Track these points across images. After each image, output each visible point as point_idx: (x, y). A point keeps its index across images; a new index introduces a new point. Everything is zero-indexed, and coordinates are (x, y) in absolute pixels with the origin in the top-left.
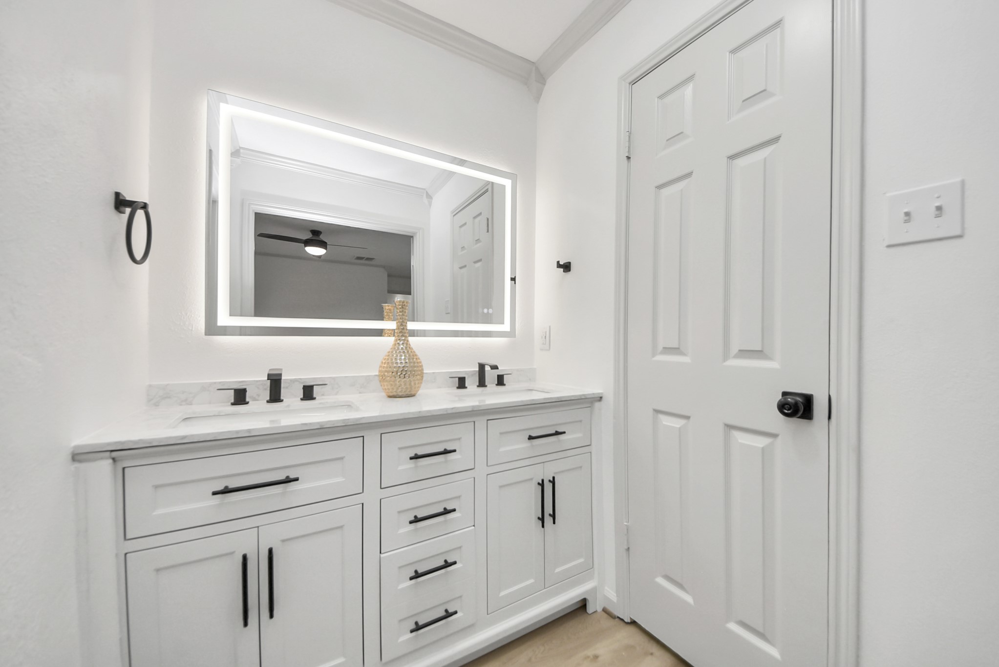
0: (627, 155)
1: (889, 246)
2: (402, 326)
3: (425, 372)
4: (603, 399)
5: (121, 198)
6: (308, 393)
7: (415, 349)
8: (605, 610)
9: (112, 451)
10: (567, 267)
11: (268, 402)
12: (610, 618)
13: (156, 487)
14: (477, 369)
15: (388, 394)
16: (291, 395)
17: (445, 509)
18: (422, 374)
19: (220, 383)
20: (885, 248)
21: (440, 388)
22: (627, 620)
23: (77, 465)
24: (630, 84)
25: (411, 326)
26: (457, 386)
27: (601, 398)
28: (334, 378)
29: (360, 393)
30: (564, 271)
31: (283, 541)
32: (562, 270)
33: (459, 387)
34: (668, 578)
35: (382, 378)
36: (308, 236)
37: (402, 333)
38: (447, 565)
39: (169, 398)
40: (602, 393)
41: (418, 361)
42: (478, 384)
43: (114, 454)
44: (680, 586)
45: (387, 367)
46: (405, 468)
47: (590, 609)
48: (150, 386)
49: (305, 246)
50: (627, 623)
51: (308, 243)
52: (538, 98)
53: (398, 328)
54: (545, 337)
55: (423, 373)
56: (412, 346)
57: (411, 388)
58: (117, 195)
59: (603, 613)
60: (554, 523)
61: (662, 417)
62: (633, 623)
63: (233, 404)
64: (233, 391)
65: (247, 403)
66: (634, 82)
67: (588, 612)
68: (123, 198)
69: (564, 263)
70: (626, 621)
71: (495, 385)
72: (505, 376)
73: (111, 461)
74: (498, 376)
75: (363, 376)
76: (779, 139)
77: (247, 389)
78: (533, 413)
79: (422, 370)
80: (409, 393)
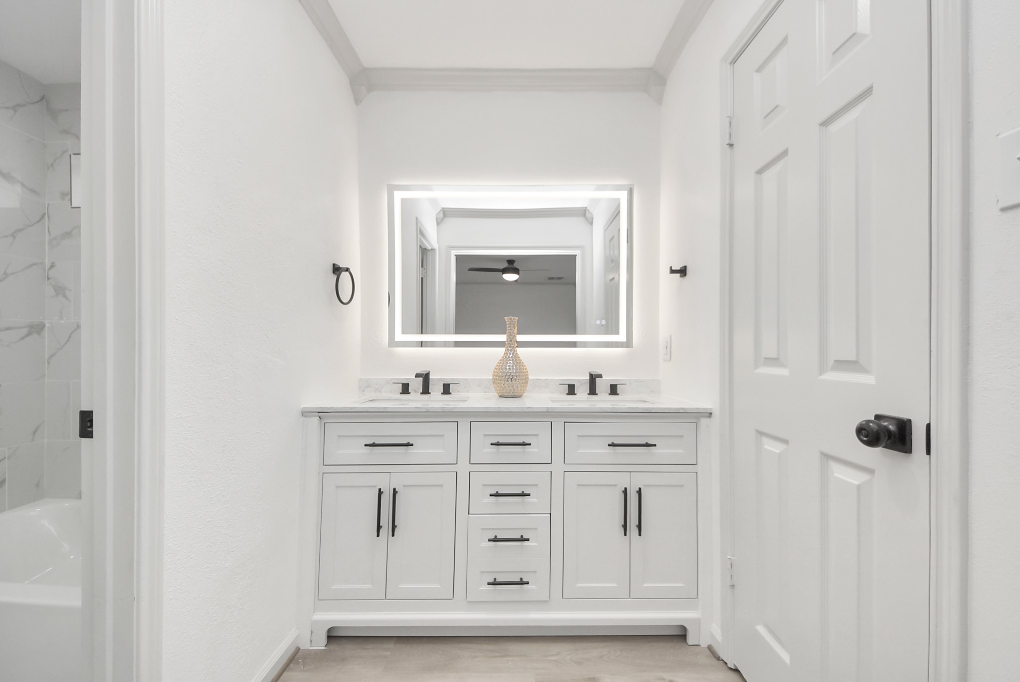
0: (727, 143)
1: (1004, 210)
2: (511, 338)
3: (530, 378)
4: (713, 415)
5: (336, 266)
6: (446, 389)
7: (521, 358)
8: (710, 648)
9: (319, 412)
10: (683, 272)
11: (421, 394)
12: (713, 657)
13: (339, 437)
14: (588, 378)
15: (500, 394)
16: (436, 389)
17: (523, 492)
18: (526, 381)
19: (396, 379)
20: (1000, 213)
21: (553, 393)
22: (731, 665)
23: (304, 418)
24: (730, 64)
25: (520, 338)
26: (567, 392)
27: (711, 413)
28: (466, 380)
29: (485, 392)
30: (681, 277)
31: (404, 486)
32: (679, 275)
33: (568, 394)
34: (767, 626)
35: (494, 381)
36: (505, 265)
37: (511, 345)
38: (522, 539)
39: (370, 387)
40: (711, 409)
41: (524, 368)
42: (588, 392)
43: (320, 414)
44: (778, 640)
45: (498, 372)
46: (486, 452)
47: (691, 640)
48: (361, 379)
49: (503, 274)
50: (731, 669)
51: (505, 271)
52: (659, 100)
53: (507, 341)
54: (667, 347)
55: (528, 378)
56: (520, 355)
57: (514, 389)
58: (334, 265)
59: (708, 650)
60: (640, 535)
61: (765, 440)
62: (736, 671)
63: (401, 393)
64: (401, 384)
65: (409, 393)
66: (734, 62)
67: (687, 642)
68: (338, 267)
69: (681, 268)
70: (729, 665)
71: (608, 394)
72: (618, 385)
73: (319, 418)
74: (611, 386)
75: (487, 379)
76: (872, 90)
77: (410, 384)
78: (626, 420)
79: (527, 375)
80: (513, 394)
